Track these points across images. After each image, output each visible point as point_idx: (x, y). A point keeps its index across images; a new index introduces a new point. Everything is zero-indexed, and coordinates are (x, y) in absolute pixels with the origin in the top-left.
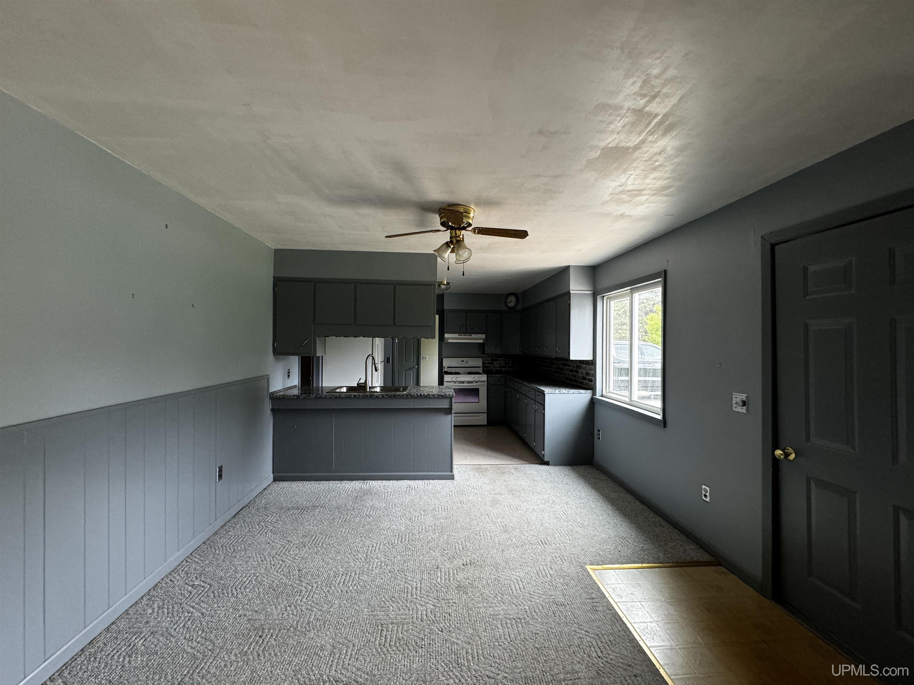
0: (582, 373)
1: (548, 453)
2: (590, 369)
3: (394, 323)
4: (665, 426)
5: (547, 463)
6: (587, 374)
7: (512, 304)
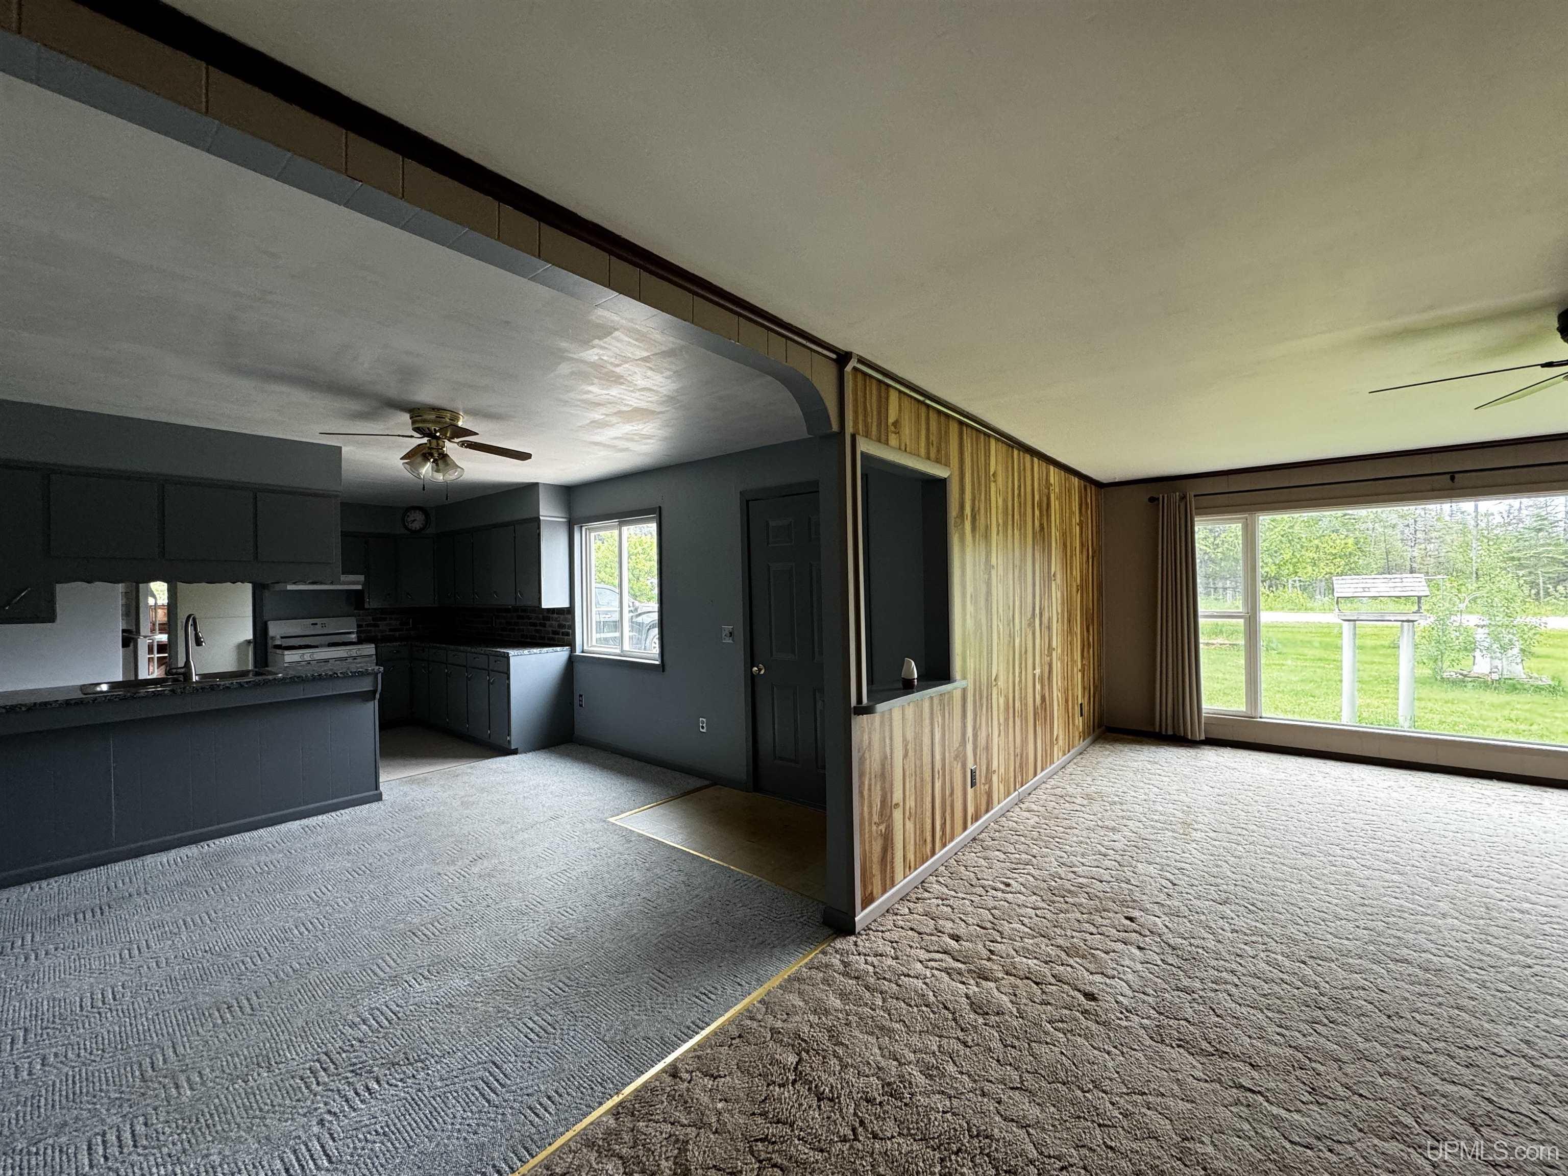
0: (551, 626)
1: (515, 740)
2: (566, 620)
3: (256, 558)
4: (663, 671)
5: (515, 752)
6: (561, 626)
7: (416, 526)
